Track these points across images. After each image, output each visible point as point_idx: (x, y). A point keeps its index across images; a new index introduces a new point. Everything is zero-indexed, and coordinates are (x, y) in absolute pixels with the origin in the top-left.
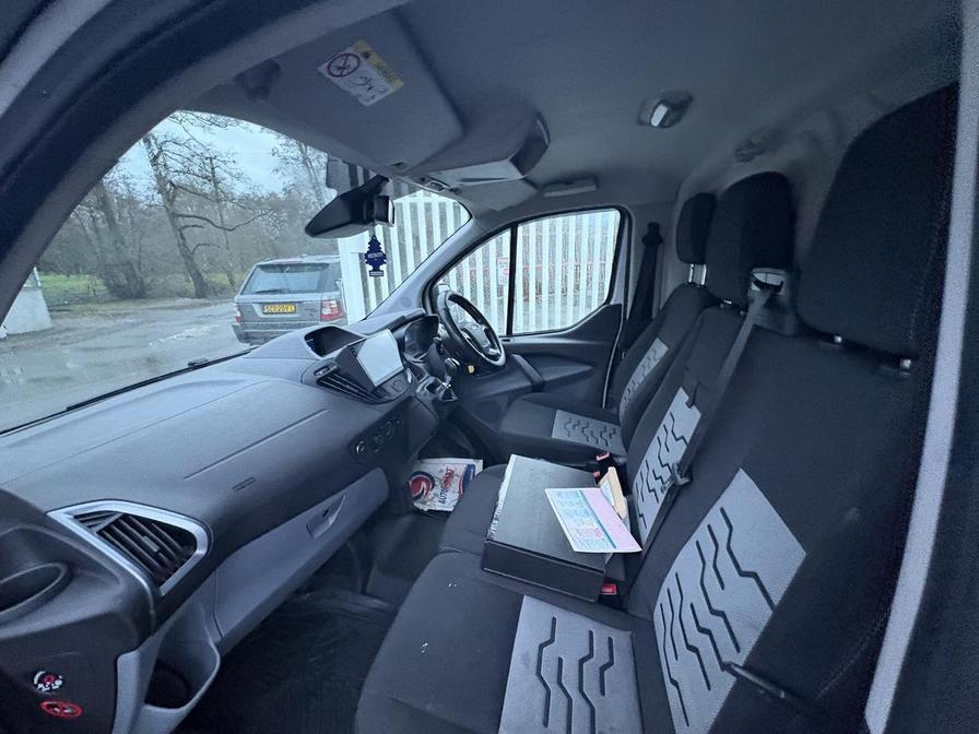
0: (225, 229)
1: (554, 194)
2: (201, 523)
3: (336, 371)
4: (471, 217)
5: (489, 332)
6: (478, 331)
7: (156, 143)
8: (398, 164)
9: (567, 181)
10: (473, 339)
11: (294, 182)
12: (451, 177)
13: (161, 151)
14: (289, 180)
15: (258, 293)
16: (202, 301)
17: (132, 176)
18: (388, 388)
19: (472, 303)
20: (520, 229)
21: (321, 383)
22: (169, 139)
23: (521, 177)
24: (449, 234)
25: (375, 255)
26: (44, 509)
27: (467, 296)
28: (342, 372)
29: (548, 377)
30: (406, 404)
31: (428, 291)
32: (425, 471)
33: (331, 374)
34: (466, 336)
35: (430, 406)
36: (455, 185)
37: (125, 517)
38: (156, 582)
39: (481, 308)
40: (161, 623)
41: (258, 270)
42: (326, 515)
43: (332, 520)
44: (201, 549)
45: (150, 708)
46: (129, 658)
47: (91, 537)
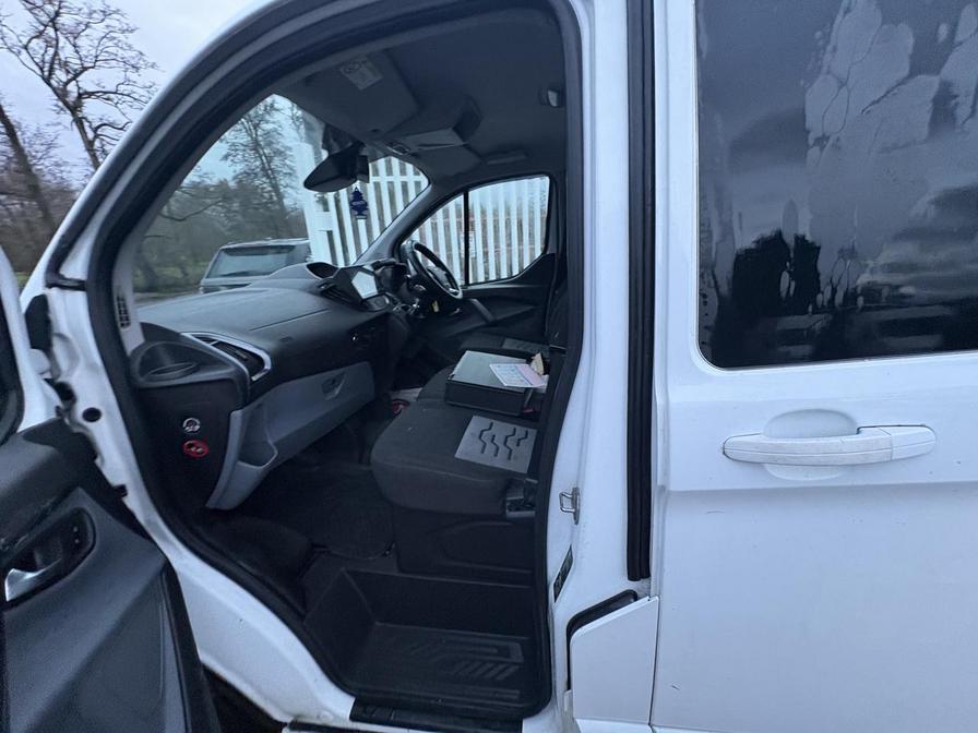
0: (172, 218)
1: (493, 162)
2: (267, 353)
3: (334, 287)
4: (429, 183)
5: (449, 276)
6: (441, 274)
7: (90, 127)
8: (375, 131)
9: (502, 150)
10: (436, 277)
11: (246, 168)
12: (412, 142)
13: (96, 136)
14: (240, 168)
15: (226, 276)
17: (66, 163)
18: (372, 302)
19: (436, 254)
20: (471, 193)
22: (105, 122)
23: (462, 143)
24: (411, 199)
25: (358, 203)
27: (430, 247)
28: (338, 288)
29: (499, 318)
30: (385, 317)
31: (396, 247)
32: (402, 398)
33: (331, 289)
34: (431, 275)
35: (405, 320)
36: (415, 149)
37: (221, 342)
38: (251, 373)
39: (444, 260)
40: (251, 402)
41: (223, 254)
42: (334, 382)
43: (337, 391)
44: (268, 367)
45: (241, 463)
46: (237, 415)
47: (209, 346)
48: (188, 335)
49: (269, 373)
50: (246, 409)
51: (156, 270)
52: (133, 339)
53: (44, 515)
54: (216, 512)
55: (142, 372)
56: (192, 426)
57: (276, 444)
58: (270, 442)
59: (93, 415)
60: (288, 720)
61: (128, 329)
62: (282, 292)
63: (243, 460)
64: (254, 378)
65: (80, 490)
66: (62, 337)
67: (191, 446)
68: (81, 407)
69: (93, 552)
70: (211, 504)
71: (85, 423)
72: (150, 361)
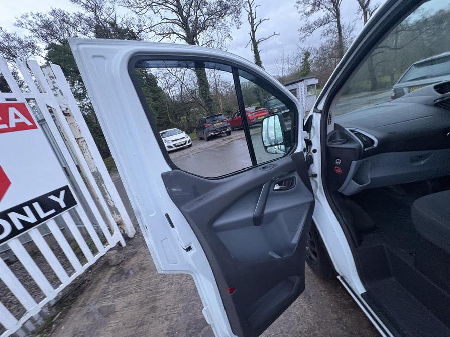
0: (396, 49)
15: (408, 81)
16: (373, 92)
21: (436, 105)
26: (344, 127)
33: (444, 101)
37: (359, 133)
38: (364, 148)
40: (362, 158)
41: (413, 67)
42: (421, 158)
43: (422, 163)
44: (375, 145)
45: (352, 180)
46: (354, 163)
47: (352, 134)
48: (347, 129)
49: (375, 148)
50: (359, 161)
51: (378, 79)
52: (330, 129)
53: (283, 176)
54: (341, 193)
55: (329, 141)
56: (338, 162)
57: (371, 178)
58: (369, 176)
59: (315, 151)
60: (341, 275)
61: (330, 126)
62: (409, 105)
63: (353, 179)
64: (365, 150)
65: (296, 172)
66: (314, 128)
67: (337, 169)
68: (313, 148)
69: (293, 188)
70: (340, 190)
71: (312, 153)
72: (333, 138)
